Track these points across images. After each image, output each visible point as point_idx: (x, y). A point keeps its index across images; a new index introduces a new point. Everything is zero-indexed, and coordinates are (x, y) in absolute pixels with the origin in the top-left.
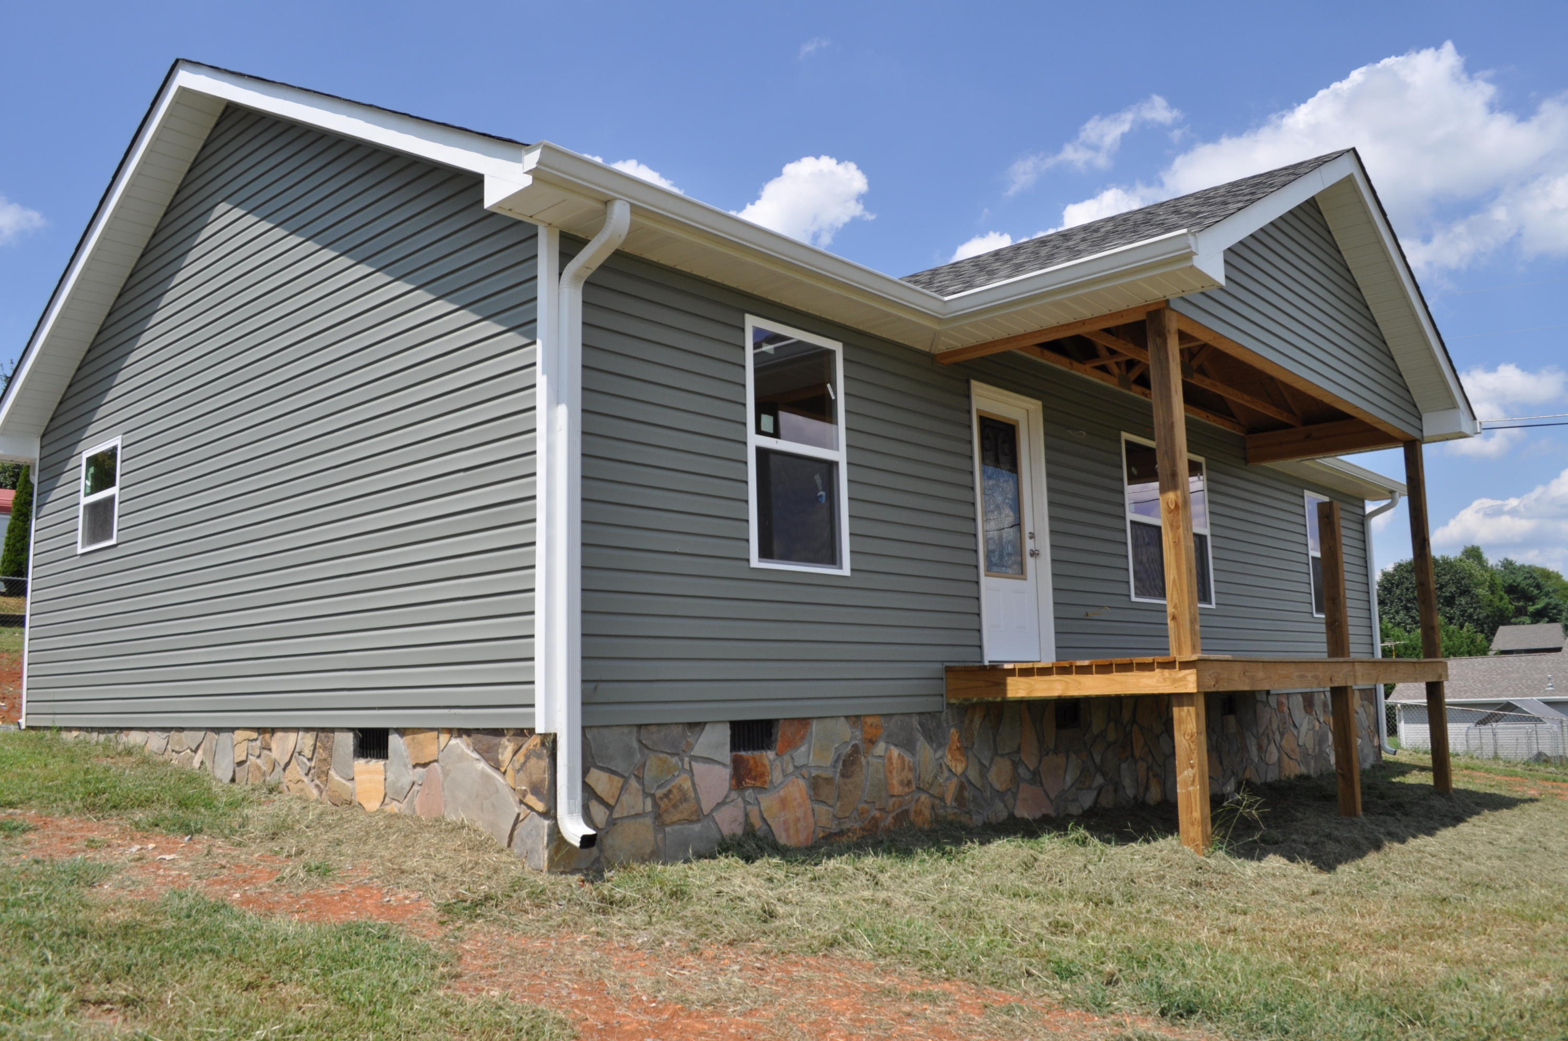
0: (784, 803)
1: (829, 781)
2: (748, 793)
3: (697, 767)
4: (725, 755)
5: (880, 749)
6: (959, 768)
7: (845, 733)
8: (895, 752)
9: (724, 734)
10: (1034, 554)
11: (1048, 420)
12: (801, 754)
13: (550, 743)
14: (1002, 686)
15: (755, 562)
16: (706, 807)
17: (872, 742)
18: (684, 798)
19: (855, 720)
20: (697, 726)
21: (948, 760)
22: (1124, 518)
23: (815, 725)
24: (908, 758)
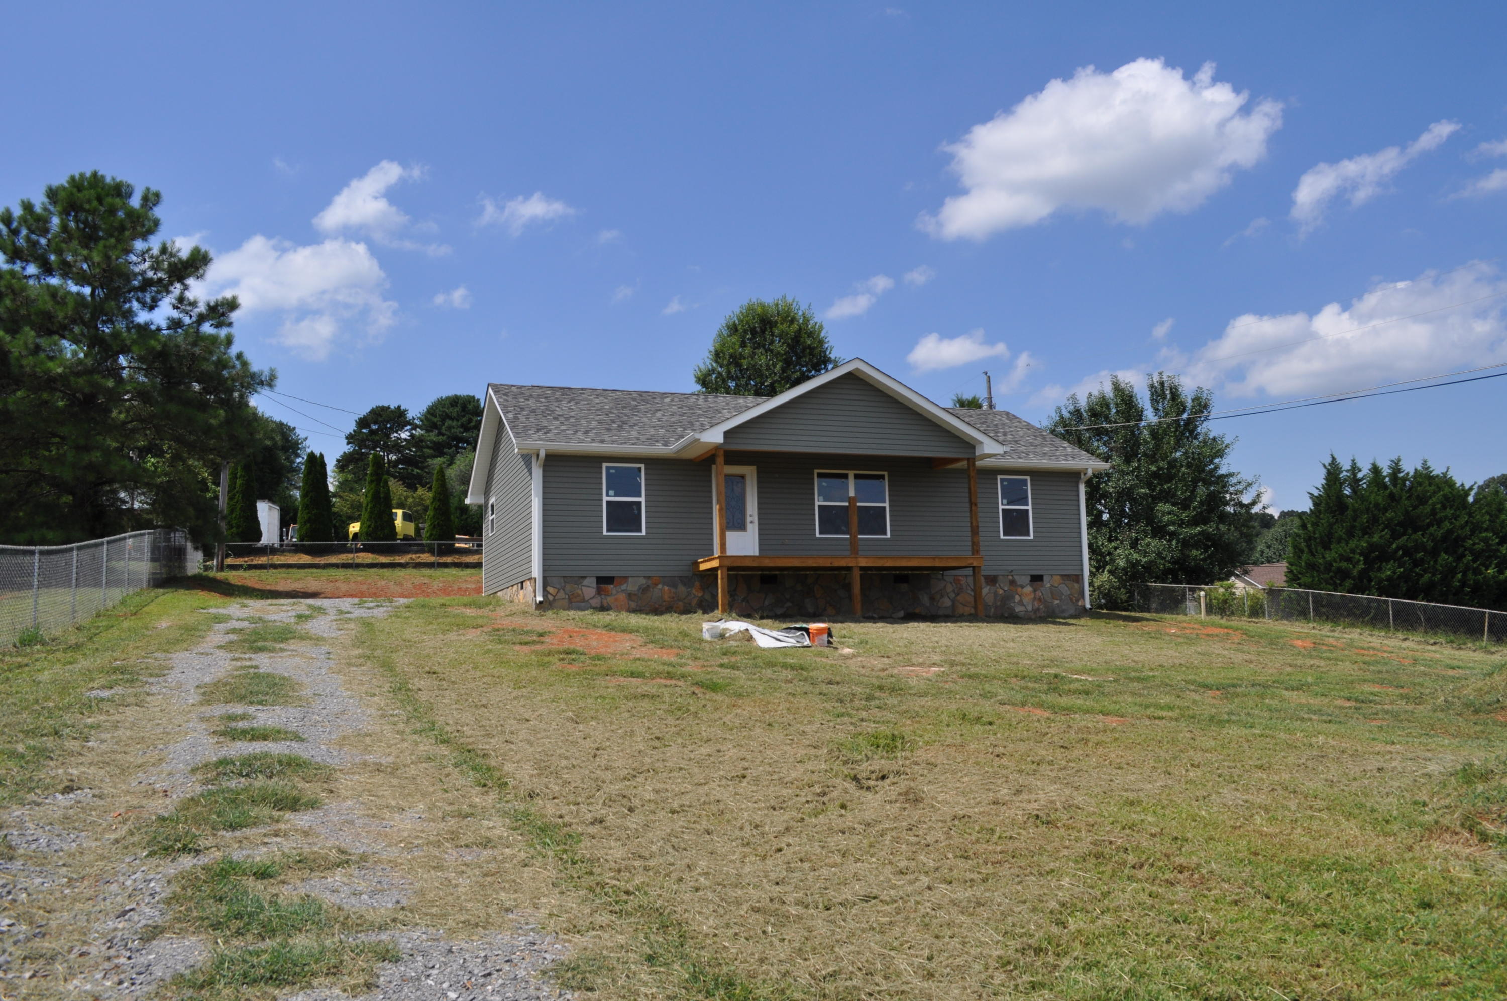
0: (616, 600)
1: (635, 595)
2: (603, 597)
3: (584, 588)
4: (594, 585)
5: (660, 586)
6: (700, 595)
7: (643, 581)
8: (666, 588)
9: (594, 580)
10: (752, 522)
11: (758, 473)
12: (624, 587)
13: (535, 579)
14: (698, 567)
15: (605, 533)
16: (587, 598)
17: (656, 585)
18: (578, 596)
19: (648, 578)
20: (584, 578)
21: (694, 591)
22: (814, 504)
23: (630, 579)
24: (673, 590)
